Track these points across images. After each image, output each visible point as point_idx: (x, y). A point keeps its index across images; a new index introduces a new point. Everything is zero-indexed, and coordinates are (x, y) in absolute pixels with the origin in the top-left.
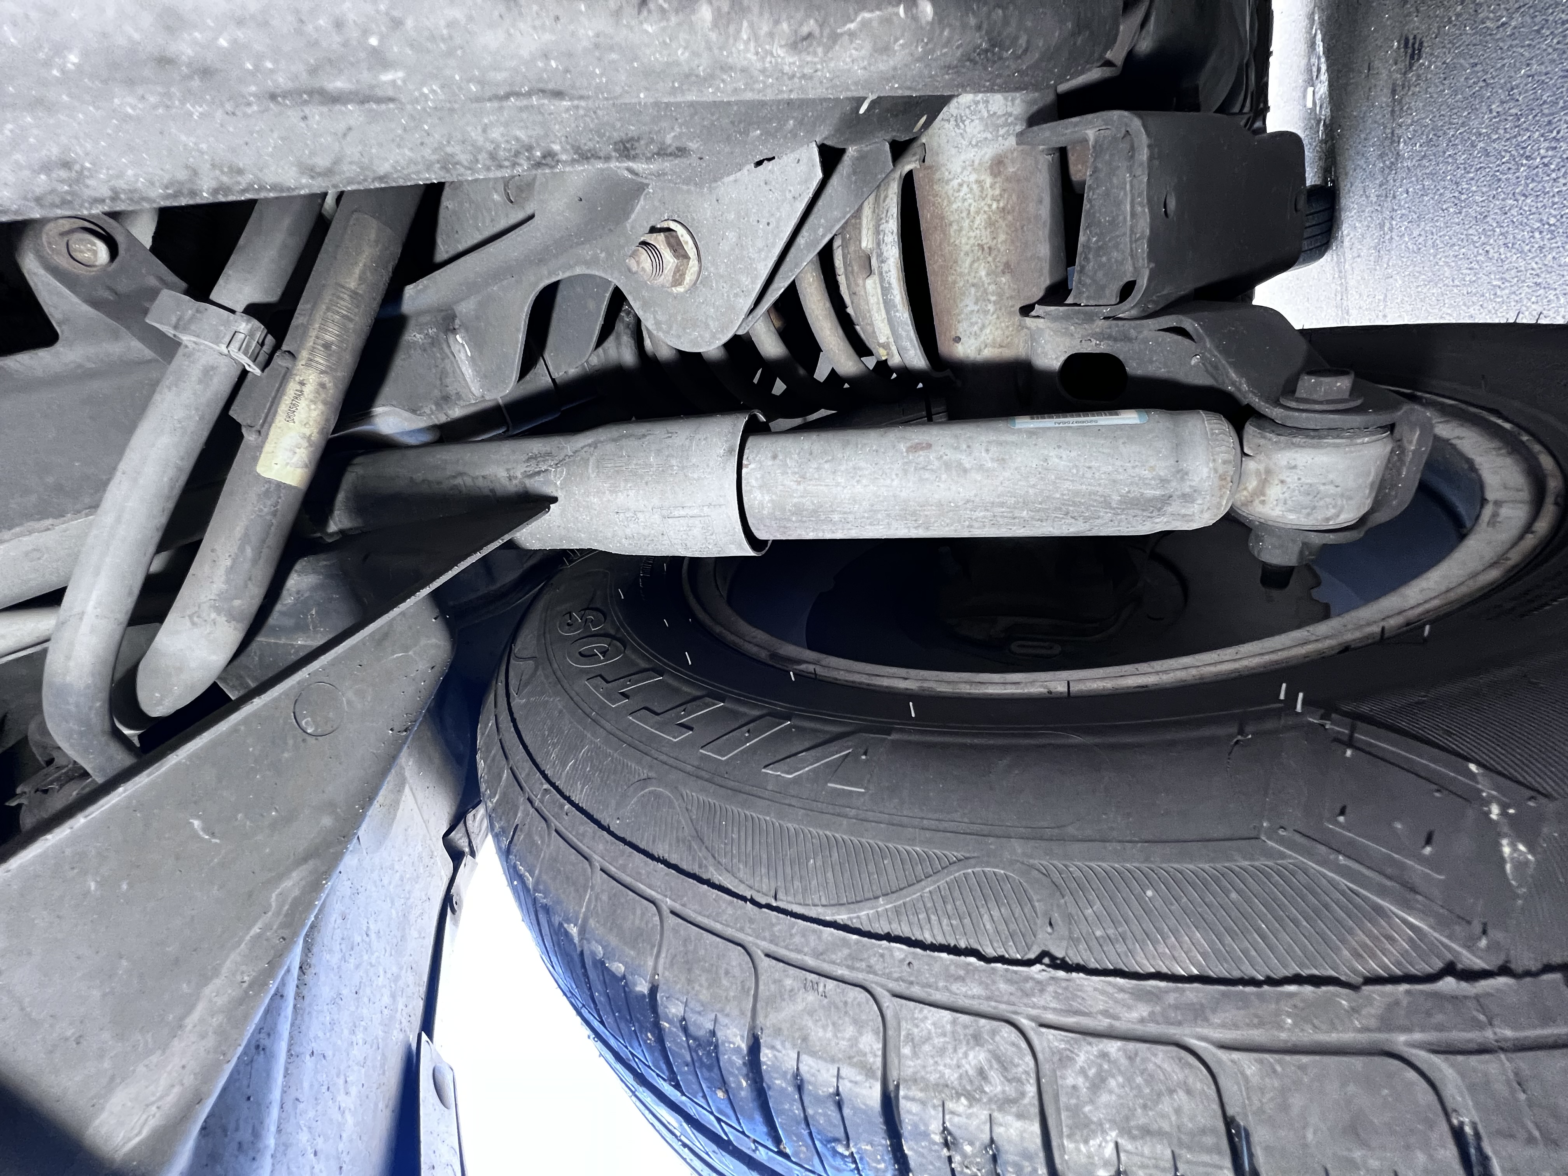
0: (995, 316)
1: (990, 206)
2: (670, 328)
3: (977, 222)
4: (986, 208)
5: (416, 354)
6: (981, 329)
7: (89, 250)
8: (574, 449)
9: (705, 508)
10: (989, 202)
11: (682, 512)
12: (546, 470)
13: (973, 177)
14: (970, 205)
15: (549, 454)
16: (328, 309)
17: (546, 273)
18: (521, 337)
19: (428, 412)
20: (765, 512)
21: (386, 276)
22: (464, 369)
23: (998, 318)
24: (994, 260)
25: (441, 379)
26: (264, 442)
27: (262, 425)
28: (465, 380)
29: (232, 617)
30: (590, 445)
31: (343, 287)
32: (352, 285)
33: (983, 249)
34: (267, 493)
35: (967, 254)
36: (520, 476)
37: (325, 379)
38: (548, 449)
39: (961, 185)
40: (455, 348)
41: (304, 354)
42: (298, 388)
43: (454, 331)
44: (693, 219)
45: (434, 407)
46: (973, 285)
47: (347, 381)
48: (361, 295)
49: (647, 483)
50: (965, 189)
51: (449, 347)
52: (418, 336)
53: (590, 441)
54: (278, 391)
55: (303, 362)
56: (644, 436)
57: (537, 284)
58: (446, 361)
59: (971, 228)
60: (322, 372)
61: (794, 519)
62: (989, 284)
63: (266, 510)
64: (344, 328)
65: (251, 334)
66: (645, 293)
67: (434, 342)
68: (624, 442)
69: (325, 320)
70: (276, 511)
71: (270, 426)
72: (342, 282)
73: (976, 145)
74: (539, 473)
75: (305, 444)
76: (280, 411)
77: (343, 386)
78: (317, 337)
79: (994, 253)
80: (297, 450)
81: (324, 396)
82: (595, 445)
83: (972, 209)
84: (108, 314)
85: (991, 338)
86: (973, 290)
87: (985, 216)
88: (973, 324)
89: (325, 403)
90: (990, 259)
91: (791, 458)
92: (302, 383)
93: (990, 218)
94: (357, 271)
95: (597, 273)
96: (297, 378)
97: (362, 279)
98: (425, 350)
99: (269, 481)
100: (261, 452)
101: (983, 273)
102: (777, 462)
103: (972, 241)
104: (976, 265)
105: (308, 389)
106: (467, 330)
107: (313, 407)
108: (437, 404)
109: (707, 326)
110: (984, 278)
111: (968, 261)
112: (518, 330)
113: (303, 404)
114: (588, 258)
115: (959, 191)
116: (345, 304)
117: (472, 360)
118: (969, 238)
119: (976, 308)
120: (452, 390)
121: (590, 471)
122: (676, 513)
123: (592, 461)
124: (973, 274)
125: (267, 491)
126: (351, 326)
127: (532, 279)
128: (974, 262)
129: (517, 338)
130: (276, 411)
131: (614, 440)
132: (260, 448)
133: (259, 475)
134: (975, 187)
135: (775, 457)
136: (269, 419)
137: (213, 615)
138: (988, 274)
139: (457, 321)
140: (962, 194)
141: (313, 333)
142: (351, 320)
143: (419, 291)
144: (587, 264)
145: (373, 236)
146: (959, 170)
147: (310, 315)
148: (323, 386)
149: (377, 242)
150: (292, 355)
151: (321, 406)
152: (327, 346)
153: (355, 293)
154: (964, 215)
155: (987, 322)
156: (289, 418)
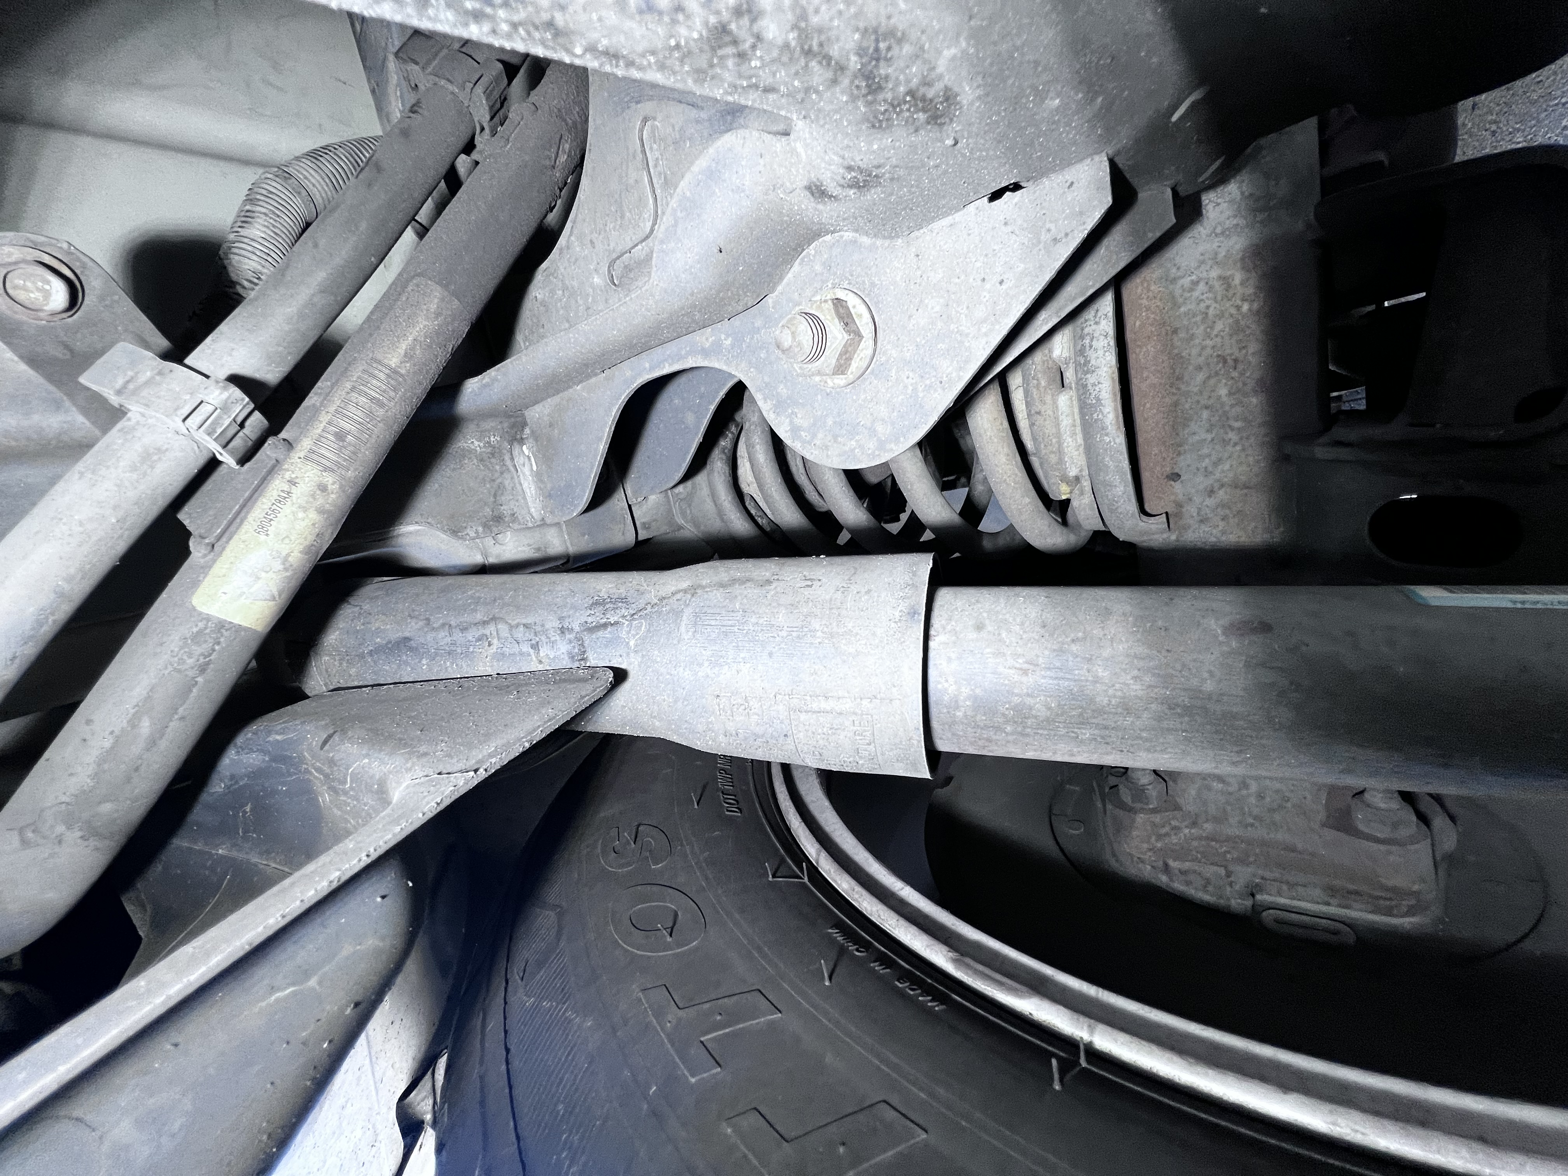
0: (1238, 448)
1: (1238, 308)
2: (814, 436)
3: (1219, 326)
4: (1233, 311)
5: (470, 465)
6: (1216, 464)
7: (38, 289)
8: (662, 593)
9: (865, 702)
10: (1239, 302)
11: (824, 705)
12: (616, 623)
13: (1214, 273)
14: (1208, 307)
15: (623, 600)
16: (353, 389)
17: (647, 365)
18: (602, 447)
19: (473, 534)
20: (959, 714)
21: (441, 357)
22: (525, 485)
23: (1243, 450)
24: (1242, 374)
25: (495, 496)
26: (214, 561)
27: (219, 538)
28: (525, 498)
29: (91, 831)
30: (685, 591)
31: (379, 362)
32: (394, 362)
33: (1225, 361)
34: (197, 637)
35: (1199, 368)
36: (577, 628)
37: (329, 479)
38: (622, 591)
39: (1195, 283)
40: (519, 460)
41: (306, 444)
42: (286, 487)
43: (521, 441)
44: (873, 284)
45: (480, 529)
46: (1207, 407)
47: (362, 483)
48: (402, 376)
49: (771, 655)
50: (1202, 287)
51: (512, 459)
52: (476, 443)
53: (685, 585)
54: (255, 490)
55: (302, 455)
56: (768, 582)
57: (635, 378)
58: (506, 475)
59: (1208, 336)
60: (326, 469)
61: (1009, 729)
62: (1232, 406)
63: (190, 661)
64: (370, 414)
65: (225, 408)
66: (782, 390)
67: (495, 452)
68: (737, 589)
69: (346, 402)
70: (208, 664)
71: (230, 538)
72: (379, 356)
73: (1223, 233)
74: (605, 626)
75: (278, 566)
76: (250, 518)
77: (352, 492)
78: (329, 423)
79: (1240, 367)
80: (263, 575)
81: (320, 501)
82: (693, 590)
83: (1211, 311)
84: (50, 378)
85: (1231, 475)
86: (1205, 414)
87: (1231, 321)
88: (1201, 458)
89: (320, 511)
90: (1235, 374)
91: (1010, 631)
92: (293, 482)
93: (1237, 322)
94: (403, 346)
95: (716, 365)
96: (287, 475)
97: (408, 356)
98: (482, 460)
99: (208, 618)
100: (206, 575)
101: (1223, 392)
102: (984, 634)
103: (1209, 351)
104: (1212, 381)
105: (301, 492)
106: (536, 440)
107: (301, 515)
108: (485, 526)
109: (872, 432)
110: (1225, 399)
111: (1200, 377)
112: (600, 439)
113: (287, 509)
114: (707, 345)
115: (1191, 290)
116: (377, 386)
117: (538, 476)
118: (1203, 348)
119: (1209, 437)
120: (505, 509)
121: (683, 629)
122: (815, 706)
123: (688, 612)
124: (1206, 394)
125: (200, 632)
126: (381, 412)
127: (629, 373)
128: (1209, 378)
129: (596, 450)
130: (245, 517)
131: (722, 585)
132: (206, 569)
133: (194, 609)
134: (1217, 285)
135: (979, 627)
136: (232, 529)
137: (61, 829)
138: (1230, 394)
139: (527, 431)
140: (1196, 294)
141: (324, 418)
142: (381, 405)
143: (485, 386)
144: (705, 353)
145: (433, 307)
146: (1194, 264)
147: (328, 394)
148: (323, 488)
149: (438, 315)
150: (289, 444)
151: (313, 515)
152: (340, 436)
153: (395, 372)
154: (1199, 318)
155: (1226, 455)
156: (262, 528)
